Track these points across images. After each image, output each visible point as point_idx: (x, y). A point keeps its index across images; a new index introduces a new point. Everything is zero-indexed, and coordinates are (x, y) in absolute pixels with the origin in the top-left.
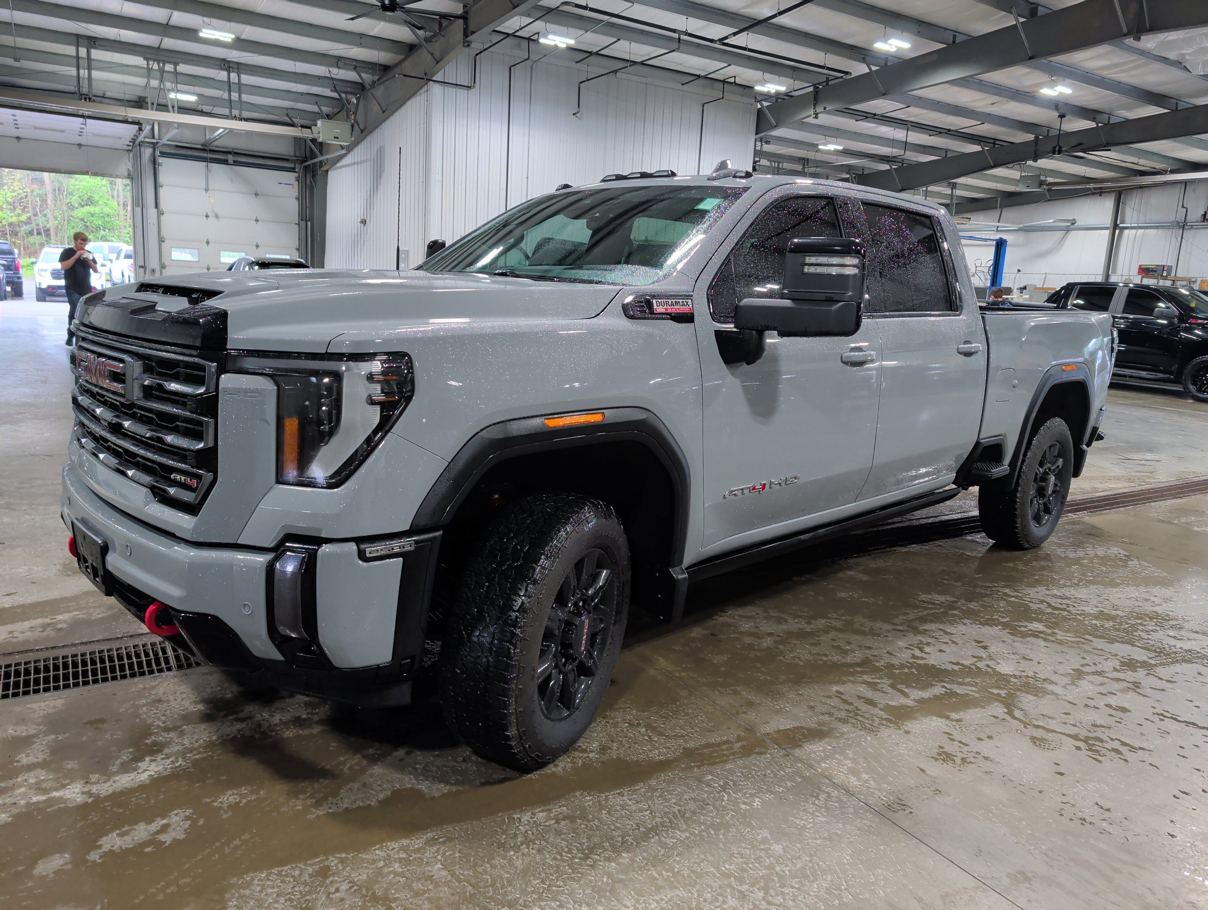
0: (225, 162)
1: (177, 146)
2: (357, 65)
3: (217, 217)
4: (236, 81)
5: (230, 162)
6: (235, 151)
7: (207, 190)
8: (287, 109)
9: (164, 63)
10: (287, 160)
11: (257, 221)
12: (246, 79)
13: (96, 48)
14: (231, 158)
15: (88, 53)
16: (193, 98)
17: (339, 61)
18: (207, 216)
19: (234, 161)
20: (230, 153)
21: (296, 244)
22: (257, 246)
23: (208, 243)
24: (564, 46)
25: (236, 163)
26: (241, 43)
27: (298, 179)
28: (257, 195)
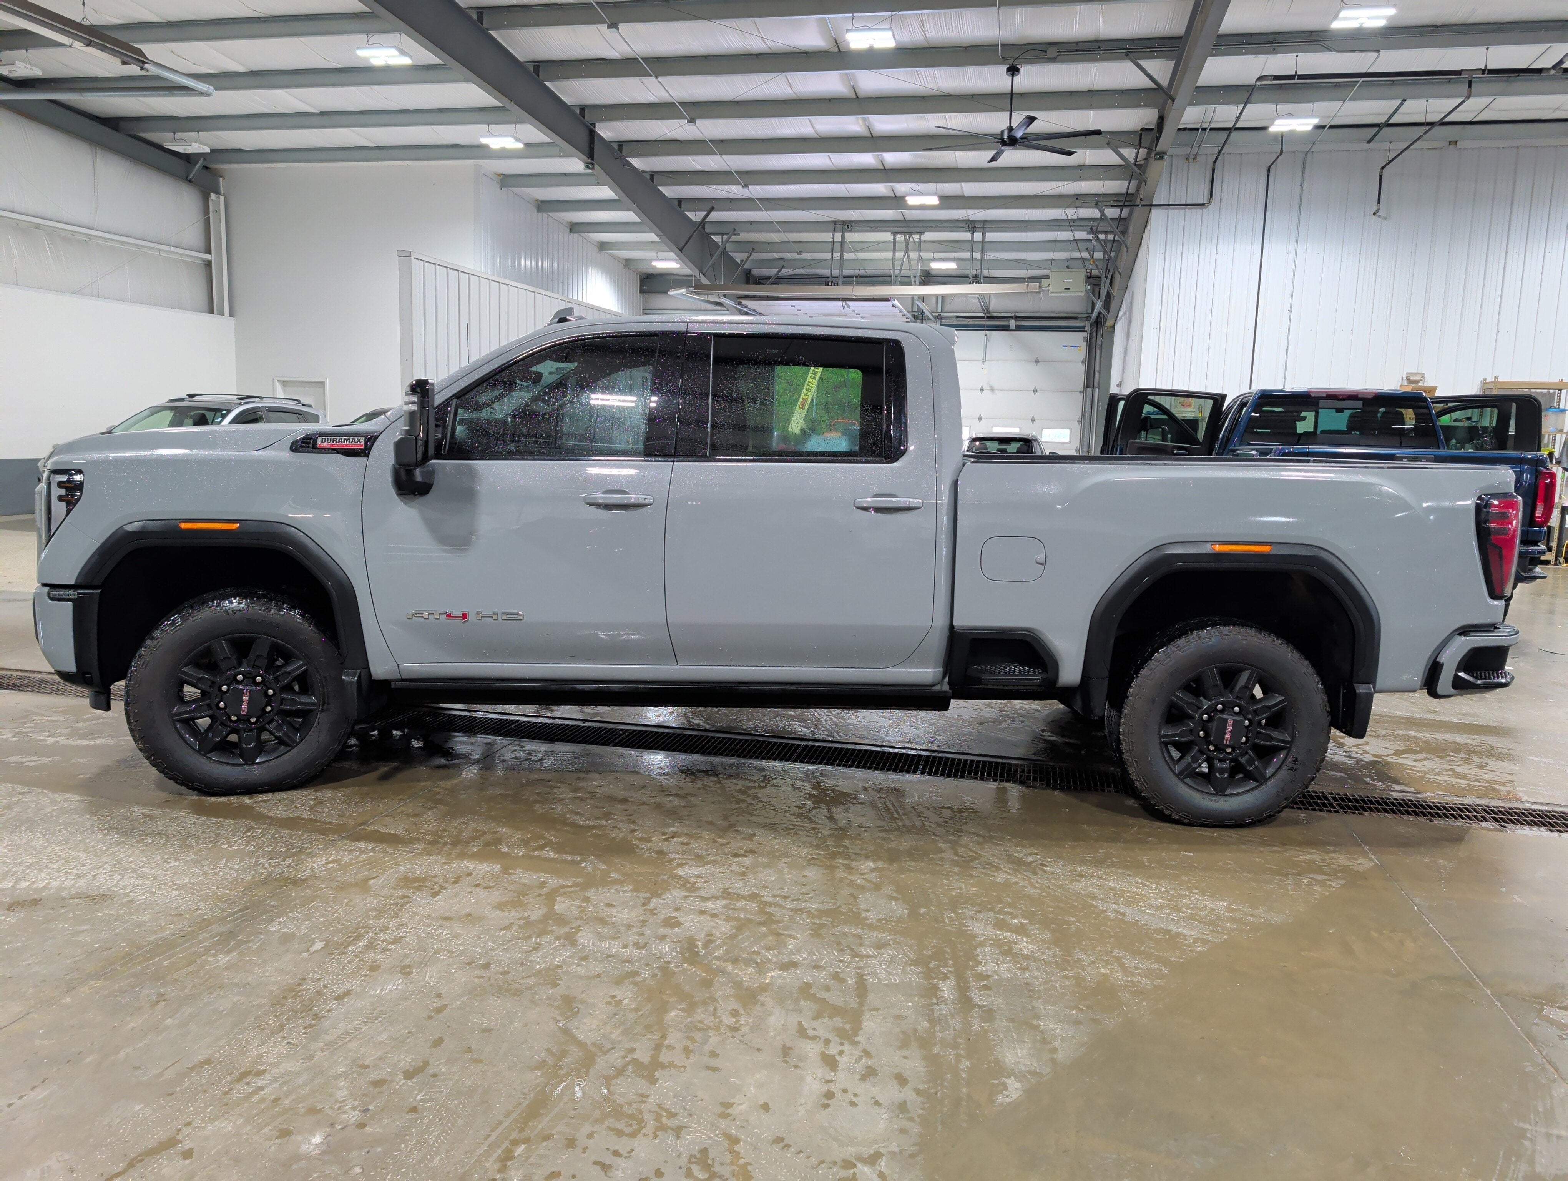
0: (1006, 328)
1: (957, 317)
2: (1098, 200)
3: (992, 389)
4: (980, 239)
5: (1012, 326)
6: (1018, 315)
7: (984, 361)
8: (1068, 260)
9: (911, 234)
10: (1075, 318)
11: (1035, 391)
12: (991, 236)
13: (850, 231)
14: (1012, 323)
15: (843, 237)
16: (952, 266)
17: (1079, 199)
18: (982, 390)
19: (1017, 327)
20: (1011, 317)
21: (1078, 415)
22: (1033, 420)
23: (980, 419)
24: (1310, 128)
25: (1018, 328)
26: (947, 201)
27: (1085, 339)
28: (1037, 361)
